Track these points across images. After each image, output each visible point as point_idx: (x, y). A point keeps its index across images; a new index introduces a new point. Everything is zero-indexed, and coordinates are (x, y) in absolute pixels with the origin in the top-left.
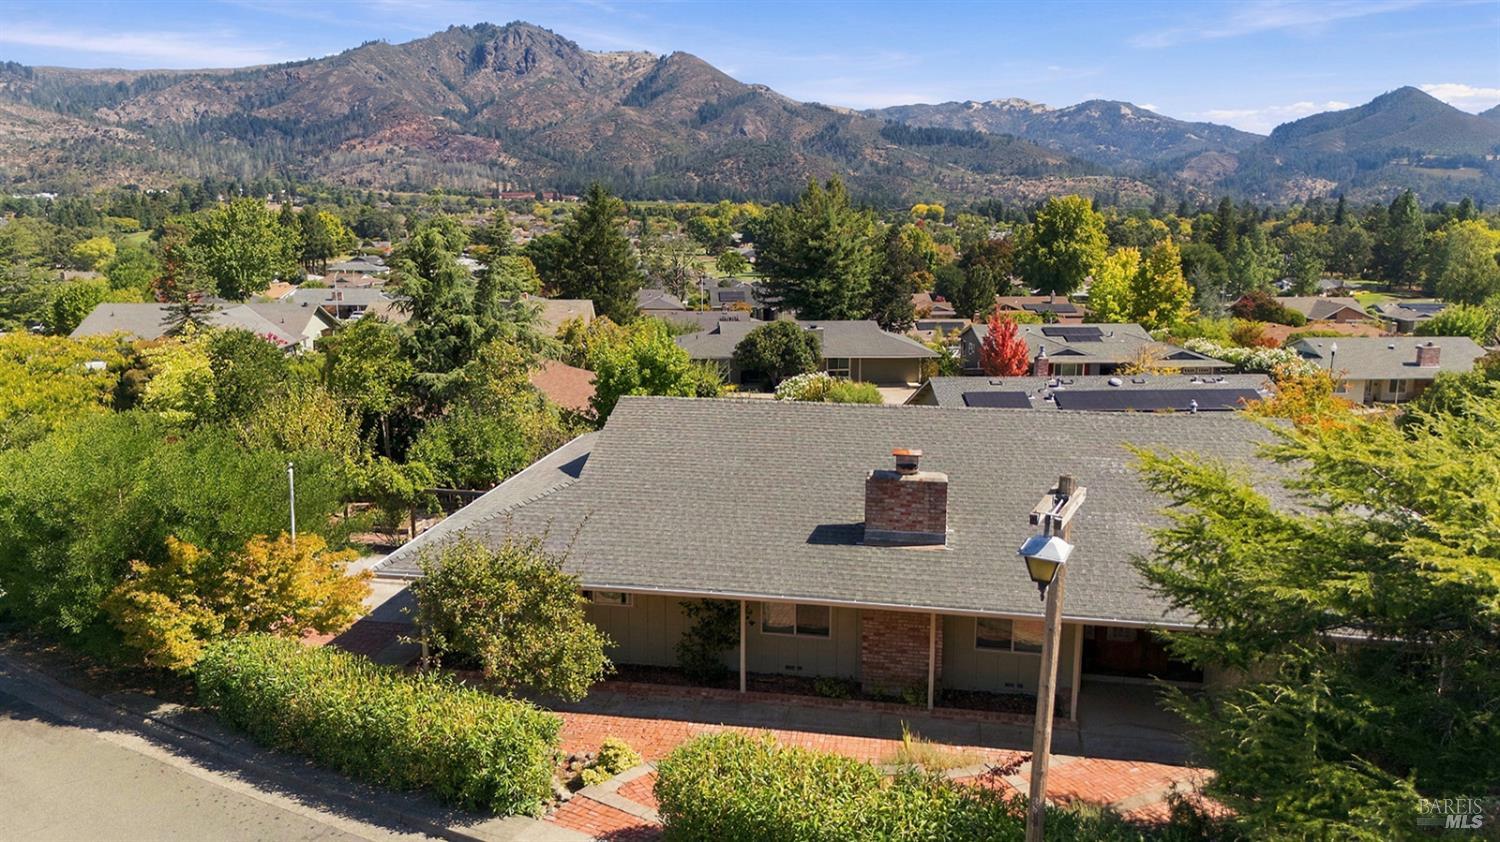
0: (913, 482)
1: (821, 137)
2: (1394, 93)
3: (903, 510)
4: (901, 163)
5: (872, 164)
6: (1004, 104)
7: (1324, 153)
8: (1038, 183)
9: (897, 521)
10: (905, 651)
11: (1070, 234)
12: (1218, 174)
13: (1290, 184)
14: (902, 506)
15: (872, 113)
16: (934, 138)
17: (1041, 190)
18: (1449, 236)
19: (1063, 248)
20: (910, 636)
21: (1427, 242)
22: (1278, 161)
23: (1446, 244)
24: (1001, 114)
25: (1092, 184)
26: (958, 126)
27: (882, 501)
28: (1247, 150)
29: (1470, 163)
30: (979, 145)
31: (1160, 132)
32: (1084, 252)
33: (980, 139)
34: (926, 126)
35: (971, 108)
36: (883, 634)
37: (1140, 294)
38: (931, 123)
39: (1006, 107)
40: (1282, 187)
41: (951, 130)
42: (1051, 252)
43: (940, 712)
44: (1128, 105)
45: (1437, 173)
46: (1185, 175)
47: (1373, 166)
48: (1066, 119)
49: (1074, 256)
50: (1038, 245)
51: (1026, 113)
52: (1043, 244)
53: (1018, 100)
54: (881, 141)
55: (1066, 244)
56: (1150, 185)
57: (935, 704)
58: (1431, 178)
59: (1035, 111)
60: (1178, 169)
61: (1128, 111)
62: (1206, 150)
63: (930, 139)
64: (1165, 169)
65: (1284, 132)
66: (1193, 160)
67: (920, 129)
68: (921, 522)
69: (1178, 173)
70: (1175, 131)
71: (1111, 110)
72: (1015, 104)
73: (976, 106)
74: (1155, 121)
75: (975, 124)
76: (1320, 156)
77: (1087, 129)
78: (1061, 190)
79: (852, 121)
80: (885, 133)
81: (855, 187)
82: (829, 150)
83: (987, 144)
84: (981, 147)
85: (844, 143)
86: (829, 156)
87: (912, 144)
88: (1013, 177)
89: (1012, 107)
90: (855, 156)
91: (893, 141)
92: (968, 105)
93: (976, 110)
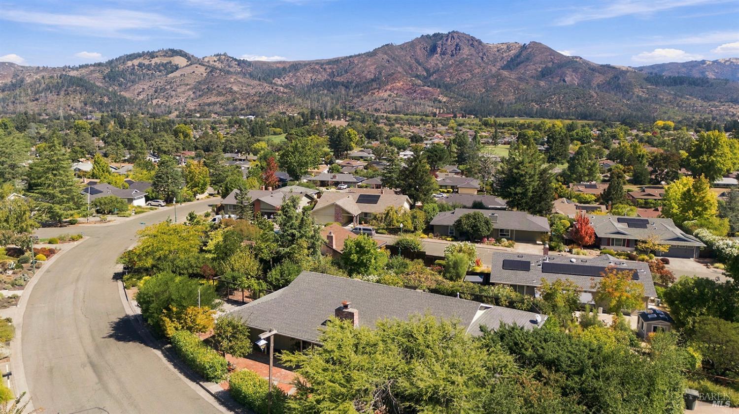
1: (609, 83)
4: (656, 96)
5: (638, 96)
6: (726, 61)
16: (679, 81)
19: (706, 159)
24: (724, 67)
26: (696, 74)
32: (719, 162)
33: (709, 82)
35: (705, 63)
37: (685, 202)
38: (679, 73)
39: (728, 63)
41: (690, 77)
42: (698, 161)
49: (712, 164)
52: (694, 157)
54: (645, 84)
55: (708, 157)
63: (676, 82)
67: (670, 77)
72: (734, 61)
73: (708, 63)
75: (707, 73)
79: (628, 74)
80: (648, 80)
81: (626, 109)
82: (613, 90)
83: (712, 85)
84: (708, 86)
85: (622, 85)
86: (613, 93)
87: (664, 85)
88: (727, 104)
89: (732, 62)
90: (628, 93)
91: (652, 84)
92: (703, 62)
93: (709, 65)
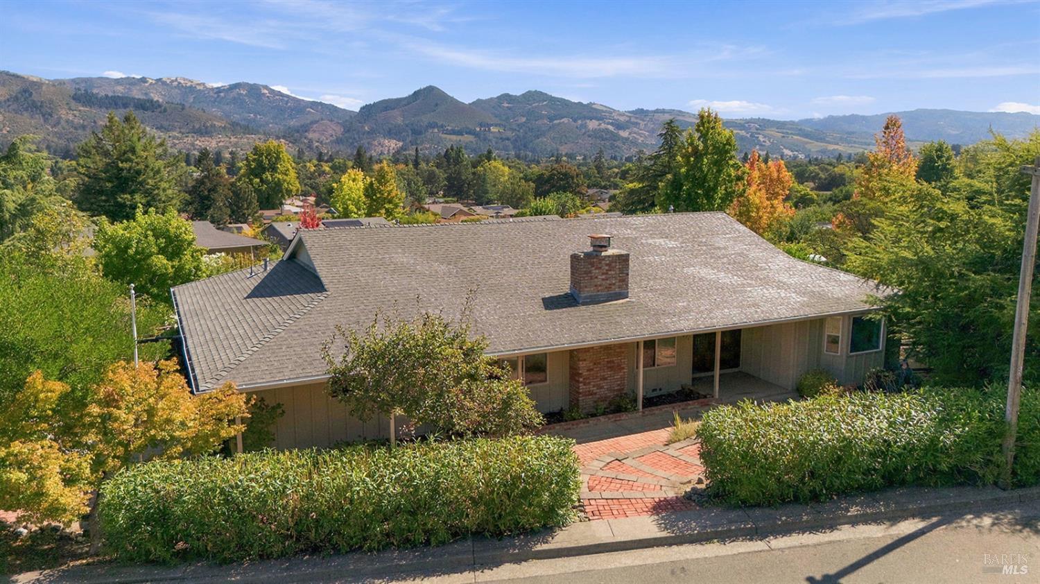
0: (609, 256)
1: (16, 99)
2: (425, 89)
3: (604, 277)
4: (95, 122)
5: (67, 121)
6: (173, 81)
7: (392, 124)
8: (210, 140)
9: (600, 285)
10: (606, 379)
11: (274, 169)
12: (332, 136)
13: (376, 143)
14: (603, 274)
15: (62, 83)
16: (120, 103)
17: (214, 144)
18: (485, 170)
19: (270, 178)
20: (608, 368)
21: (474, 174)
22: (366, 128)
23: (485, 175)
24: (172, 88)
25: (250, 141)
26: (136, 94)
27: (590, 272)
28: (346, 121)
29: (469, 133)
30: (159, 110)
31: (290, 107)
32: (285, 181)
33: (160, 106)
34: (110, 94)
35: (147, 82)
36: (592, 369)
37: (372, 199)
38: (114, 92)
39: (175, 83)
40: (372, 144)
41: (134, 99)
42: (262, 181)
43: (647, 411)
44: (266, 87)
45: (454, 137)
46: (310, 135)
47: (420, 133)
48: (222, 94)
49: (278, 184)
50: (252, 177)
51: (192, 89)
52: (256, 176)
53: (184, 79)
54: (73, 104)
55: (272, 176)
56: (290, 142)
57: (644, 407)
58: (450, 140)
59: (198, 88)
60: (306, 131)
61: (266, 91)
62: (322, 120)
63: (116, 104)
64: (298, 132)
65: (368, 110)
66: (315, 126)
67: (107, 96)
68: (614, 284)
69: (307, 134)
70: (298, 107)
71: (254, 90)
72: (182, 82)
73: (151, 81)
74: (286, 99)
75: (152, 95)
76: (390, 126)
77: (238, 101)
78: (228, 144)
79: (44, 88)
80: (76, 98)
81: (56, 140)
82: (26, 110)
83: (165, 110)
84: (160, 112)
85: (39, 104)
86: (26, 114)
87: (101, 107)
88: (190, 135)
89: (180, 83)
90: (51, 116)
91: (84, 105)
92: (144, 80)
93: (151, 84)
